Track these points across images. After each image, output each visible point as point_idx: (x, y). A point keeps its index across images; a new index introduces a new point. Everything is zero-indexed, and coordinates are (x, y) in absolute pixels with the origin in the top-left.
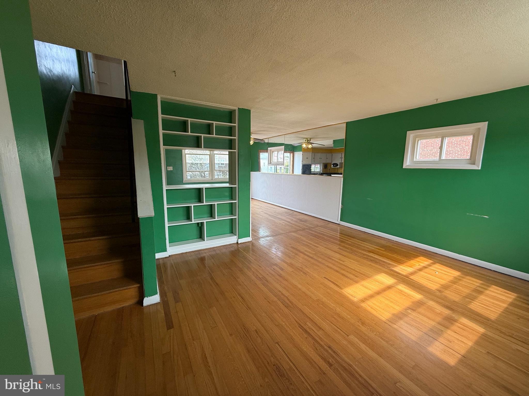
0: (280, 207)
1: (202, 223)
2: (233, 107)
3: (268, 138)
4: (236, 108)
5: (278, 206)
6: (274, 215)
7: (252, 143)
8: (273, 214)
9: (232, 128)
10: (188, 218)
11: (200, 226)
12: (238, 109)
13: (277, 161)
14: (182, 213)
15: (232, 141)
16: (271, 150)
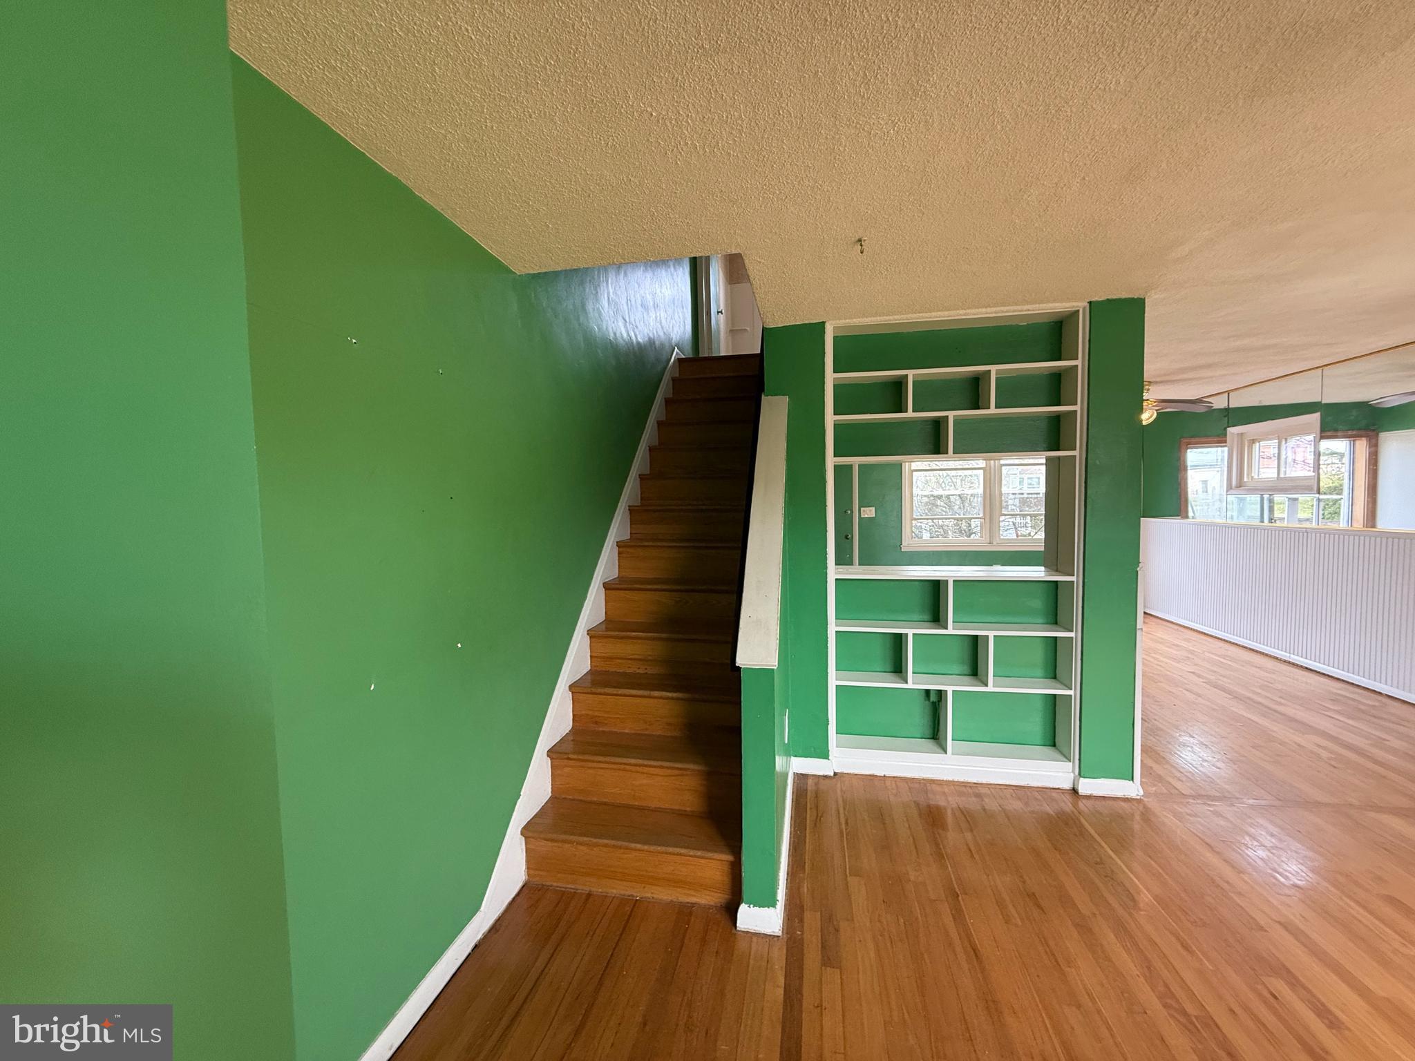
0: (1293, 664)
1: (941, 694)
2: (1068, 305)
3: (1228, 392)
4: (1081, 305)
5: (1285, 661)
6: (1260, 700)
7: (1147, 417)
8: (1254, 693)
9: (1062, 378)
10: (898, 668)
11: (935, 703)
12: (1088, 305)
13: (1275, 475)
14: (880, 653)
15: (1062, 419)
16: (1242, 434)
